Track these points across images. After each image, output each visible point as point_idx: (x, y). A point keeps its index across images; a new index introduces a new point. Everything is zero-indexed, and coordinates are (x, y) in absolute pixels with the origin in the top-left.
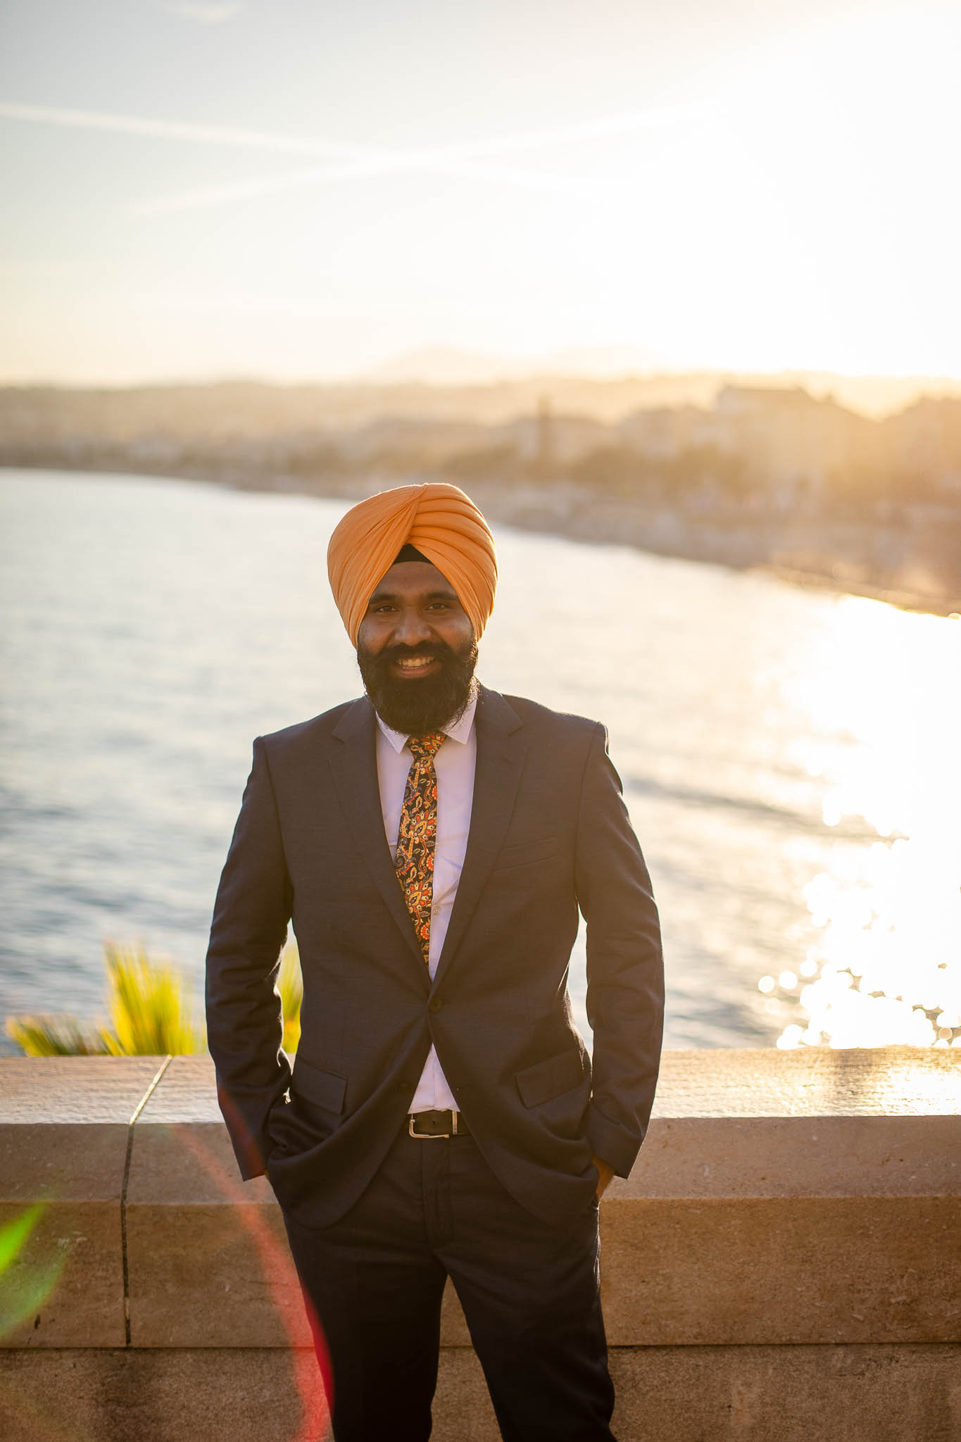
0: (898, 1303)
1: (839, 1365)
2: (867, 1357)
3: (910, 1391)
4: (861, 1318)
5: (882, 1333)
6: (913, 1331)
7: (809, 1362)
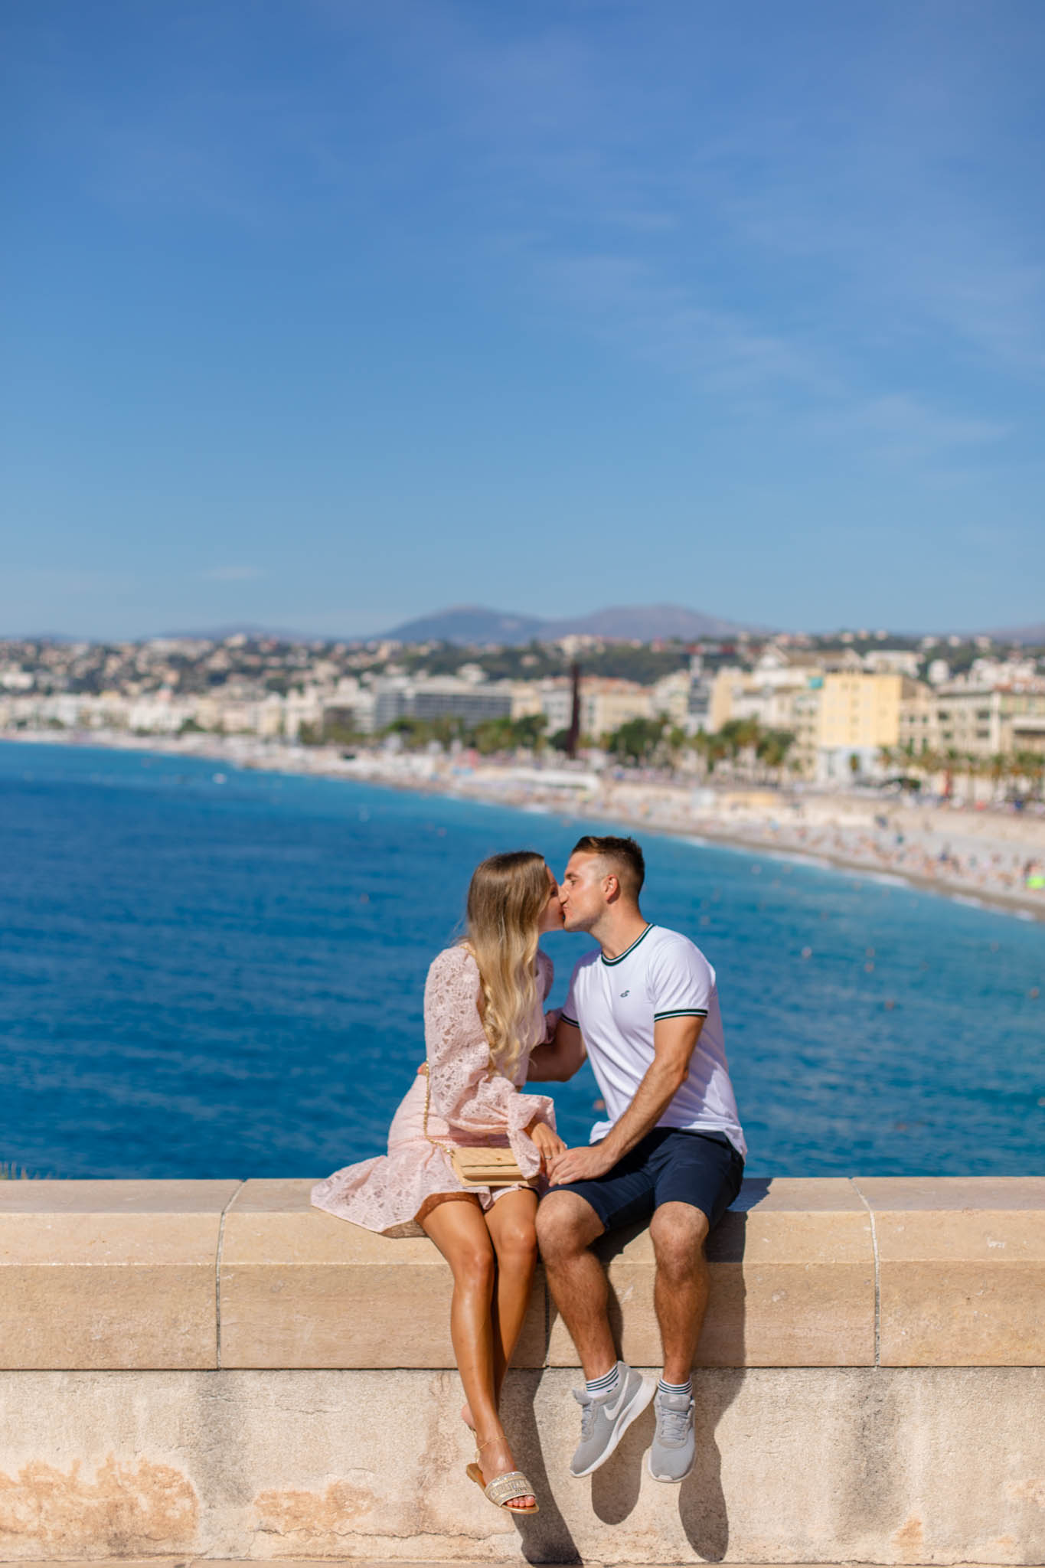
0: (96, 1340)
1: (58, 1385)
2: (78, 1379)
3: (108, 1405)
4: (71, 1350)
5: (86, 1362)
6: (106, 1360)
7: (38, 1383)
